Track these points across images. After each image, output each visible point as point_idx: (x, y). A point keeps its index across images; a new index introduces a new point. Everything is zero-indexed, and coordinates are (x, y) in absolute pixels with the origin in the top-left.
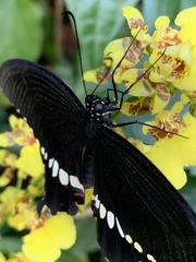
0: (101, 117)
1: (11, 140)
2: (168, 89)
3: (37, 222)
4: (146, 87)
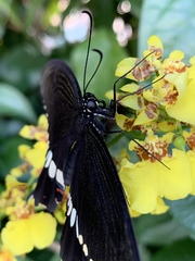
0: (92, 115)
1: (33, 133)
2: (158, 111)
4: (139, 102)
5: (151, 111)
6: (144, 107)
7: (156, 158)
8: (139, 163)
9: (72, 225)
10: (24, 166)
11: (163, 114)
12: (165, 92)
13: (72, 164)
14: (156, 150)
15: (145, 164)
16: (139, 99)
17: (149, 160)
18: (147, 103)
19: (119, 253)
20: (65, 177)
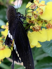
1: (5, 27)
3: (2, 48)
4: (33, 14)
5: (36, 17)
6: (34, 16)
7: (37, 30)
8: (33, 32)
9: (15, 49)
10: (3, 37)
11: (39, 18)
12: (40, 11)
13: (15, 33)
14: (37, 28)
15: (34, 32)
16: (32, 14)
17: (36, 31)
18: (35, 15)
19: (27, 54)
20: (13, 37)
